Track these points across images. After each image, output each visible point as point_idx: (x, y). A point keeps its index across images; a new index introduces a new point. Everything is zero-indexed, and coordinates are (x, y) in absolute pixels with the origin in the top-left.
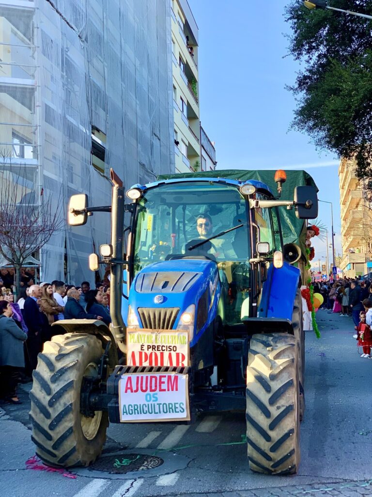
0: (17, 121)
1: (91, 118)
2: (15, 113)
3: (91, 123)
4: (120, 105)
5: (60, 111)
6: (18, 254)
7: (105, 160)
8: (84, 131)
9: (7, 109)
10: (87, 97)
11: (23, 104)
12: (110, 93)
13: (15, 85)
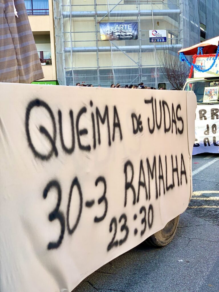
0: (173, 29)
1: (200, 19)
2: (173, 25)
3: (200, 22)
4: (212, 9)
5: (188, 20)
6: (179, 85)
7: (206, 38)
8: (197, 27)
9: (169, 23)
10: (199, 10)
11: (176, 20)
12: (207, 5)
13: (172, 13)
